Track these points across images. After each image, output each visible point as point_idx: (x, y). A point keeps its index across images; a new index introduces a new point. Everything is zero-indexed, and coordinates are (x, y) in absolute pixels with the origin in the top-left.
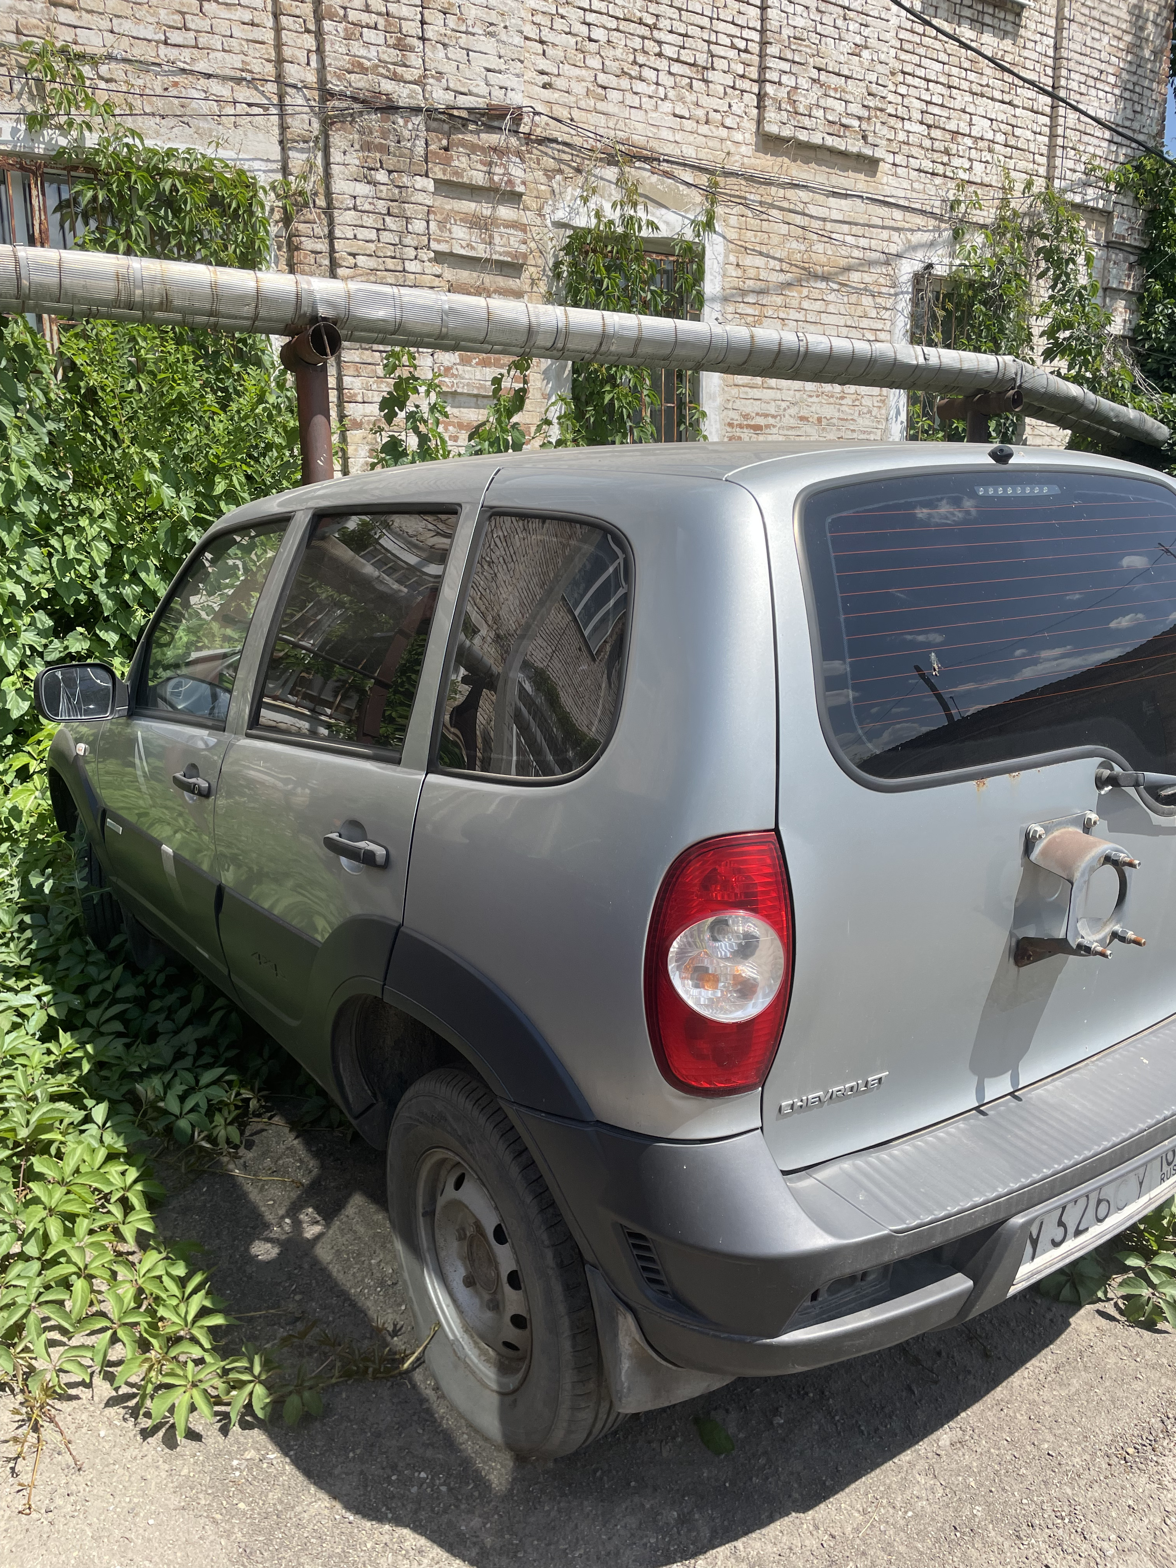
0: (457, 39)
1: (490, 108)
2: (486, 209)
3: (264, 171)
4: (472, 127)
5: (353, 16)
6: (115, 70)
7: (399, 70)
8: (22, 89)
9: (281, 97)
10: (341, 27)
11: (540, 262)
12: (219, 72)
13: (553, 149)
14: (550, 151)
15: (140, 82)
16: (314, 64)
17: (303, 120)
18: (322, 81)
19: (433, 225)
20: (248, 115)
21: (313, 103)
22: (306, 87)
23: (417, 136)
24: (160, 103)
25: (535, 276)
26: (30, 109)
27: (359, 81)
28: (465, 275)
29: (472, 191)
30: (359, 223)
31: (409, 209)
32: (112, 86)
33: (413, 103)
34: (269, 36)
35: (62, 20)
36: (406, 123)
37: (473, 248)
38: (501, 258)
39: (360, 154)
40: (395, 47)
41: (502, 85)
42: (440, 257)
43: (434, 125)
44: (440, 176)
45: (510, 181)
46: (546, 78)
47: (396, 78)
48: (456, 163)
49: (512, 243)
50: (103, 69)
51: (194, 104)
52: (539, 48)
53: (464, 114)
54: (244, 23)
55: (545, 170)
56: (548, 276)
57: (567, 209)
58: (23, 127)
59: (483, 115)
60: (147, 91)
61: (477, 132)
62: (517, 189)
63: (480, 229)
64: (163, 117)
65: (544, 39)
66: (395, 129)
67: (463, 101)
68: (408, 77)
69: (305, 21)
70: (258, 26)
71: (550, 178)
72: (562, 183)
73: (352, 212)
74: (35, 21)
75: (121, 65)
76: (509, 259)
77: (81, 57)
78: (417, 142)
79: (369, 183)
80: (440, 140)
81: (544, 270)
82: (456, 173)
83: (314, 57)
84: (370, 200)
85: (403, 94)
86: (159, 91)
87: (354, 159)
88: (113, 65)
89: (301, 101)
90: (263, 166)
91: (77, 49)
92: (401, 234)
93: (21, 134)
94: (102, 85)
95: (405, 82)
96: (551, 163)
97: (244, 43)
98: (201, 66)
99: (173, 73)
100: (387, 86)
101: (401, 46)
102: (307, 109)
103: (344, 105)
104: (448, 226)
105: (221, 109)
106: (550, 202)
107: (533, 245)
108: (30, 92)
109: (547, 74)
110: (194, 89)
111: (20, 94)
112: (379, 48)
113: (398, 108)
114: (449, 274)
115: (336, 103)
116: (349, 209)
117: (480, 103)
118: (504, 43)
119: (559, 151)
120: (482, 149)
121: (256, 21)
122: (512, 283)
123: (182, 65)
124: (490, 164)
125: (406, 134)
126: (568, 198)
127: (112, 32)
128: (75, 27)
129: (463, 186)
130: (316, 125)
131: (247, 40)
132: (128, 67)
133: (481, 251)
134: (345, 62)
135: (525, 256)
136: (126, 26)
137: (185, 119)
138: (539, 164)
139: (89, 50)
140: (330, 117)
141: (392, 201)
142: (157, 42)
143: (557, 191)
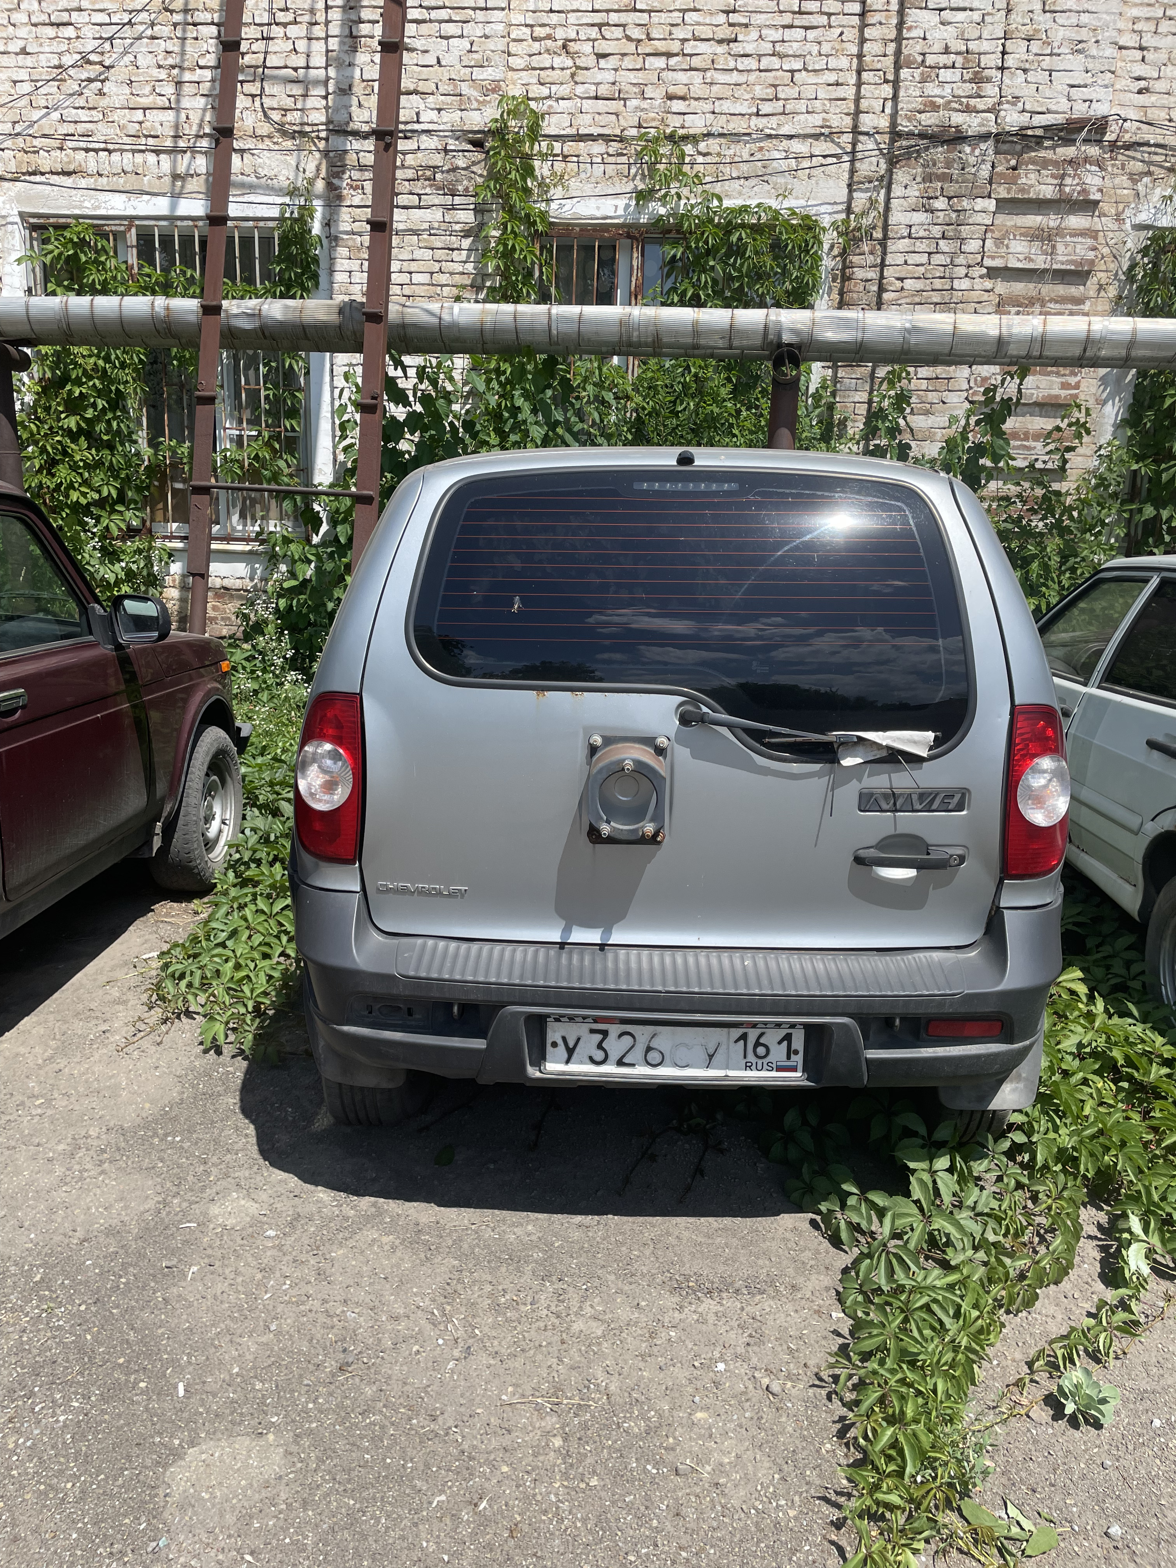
0: (1039, 62)
1: (1069, 122)
2: (1052, 221)
3: (830, 214)
4: (1047, 143)
5: (930, 60)
6: (713, 144)
7: (972, 102)
8: (637, 172)
9: (854, 144)
10: (917, 73)
11: (1113, 266)
12: (801, 132)
13: (1143, 152)
14: (1138, 155)
15: (731, 152)
16: (888, 111)
17: (871, 163)
18: (894, 124)
19: (988, 243)
20: (822, 165)
21: (882, 146)
22: (877, 133)
23: (983, 160)
24: (745, 167)
25: (1103, 282)
26: (641, 186)
27: (929, 120)
28: (1019, 288)
29: (1040, 205)
30: (912, 249)
31: (965, 230)
32: (708, 159)
33: (983, 130)
34: (850, 92)
35: (674, 110)
36: (973, 151)
37: (1031, 260)
38: (1063, 267)
39: (922, 186)
40: (971, 81)
41: (1085, 98)
42: (993, 273)
43: (1005, 147)
44: (1003, 194)
45: (1084, 190)
46: (1143, 84)
47: (968, 110)
48: (1024, 180)
49: (1078, 251)
50: (702, 146)
51: (775, 164)
52: (1138, 54)
53: (1039, 132)
54: (829, 85)
55: (1130, 174)
56: (1119, 281)
57: (1153, 211)
58: (634, 203)
59: (1061, 130)
60: (737, 159)
61: (1053, 148)
62: (1092, 197)
63: (1042, 241)
64: (746, 178)
65: (1144, 44)
66: (960, 158)
67: (1038, 120)
68: (981, 107)
69: (885, 73)
70: (842, 85)
71: (1135, 182)
72: (1151, 185)
73: (907, 240)
74: (653, 115)
75: (718, 140)
76: (1073, 267)
77: (685, 138)
78: (983, 166)
79: (926, 211)
80: (1008, 161)
81: (1116, 274)
82: (1023, 190)
83: (889, 104)
84: (926, 227)
85: (972, 124)
86: (746, 157)
87: (914, 192)
88: (711, 141)
89: (872, 146)
90: (829, 208)
91: (681, 132)
92: (953, 255)
93: (632, 208)
94: (700, 159)
95: (978, 112)
96: (1139, 167)
97: (826, 102)
98: (786, 130)
99: (760, 140)
100: (958, 119)
101: (978, 79)
102: (877, 152)
103: (912, 142)
104: (1006, 242)
105: (798, 163)
106: (1133, 206)
107: (1106, 251)
108: (643, 174)
109: (1144, 79)
110: (775, 151)
111: (635, 176)
112: (954, 85)
113: (967, 138)
114: (1001, 287)
115: (905, 143)
116: (904, 238)
117: (1059, 119)
118: (1094, 57)
119: (1150, 153)
120: (1056, 163)
121: (840, 81)
122: (1075, 291)
123: (768, 131)
124: (1062, 177)
125: (972, 160)
126: (1155, 199)
127: (714, 113)
128: (684, 114)
129: (1029, 201)
130: (883, 166)
131: (830, 100)
132: (723, 140)
133: (1041, 262)
134: (917, 103)
135: (1092, 262)
136: (726, 106)
137: (765, 178)
138: (1123, 169)
139: (692, 131)
140: (897, 156)
141: (948, 225)
142: (750, 115)
143: (1142, 194)
